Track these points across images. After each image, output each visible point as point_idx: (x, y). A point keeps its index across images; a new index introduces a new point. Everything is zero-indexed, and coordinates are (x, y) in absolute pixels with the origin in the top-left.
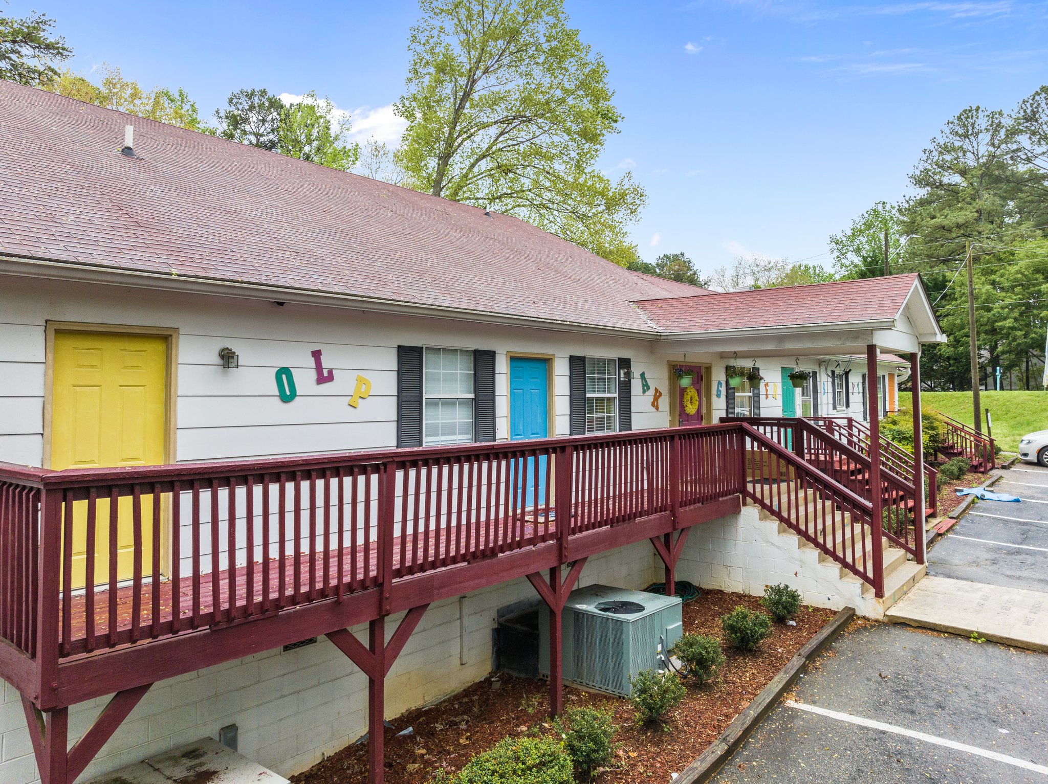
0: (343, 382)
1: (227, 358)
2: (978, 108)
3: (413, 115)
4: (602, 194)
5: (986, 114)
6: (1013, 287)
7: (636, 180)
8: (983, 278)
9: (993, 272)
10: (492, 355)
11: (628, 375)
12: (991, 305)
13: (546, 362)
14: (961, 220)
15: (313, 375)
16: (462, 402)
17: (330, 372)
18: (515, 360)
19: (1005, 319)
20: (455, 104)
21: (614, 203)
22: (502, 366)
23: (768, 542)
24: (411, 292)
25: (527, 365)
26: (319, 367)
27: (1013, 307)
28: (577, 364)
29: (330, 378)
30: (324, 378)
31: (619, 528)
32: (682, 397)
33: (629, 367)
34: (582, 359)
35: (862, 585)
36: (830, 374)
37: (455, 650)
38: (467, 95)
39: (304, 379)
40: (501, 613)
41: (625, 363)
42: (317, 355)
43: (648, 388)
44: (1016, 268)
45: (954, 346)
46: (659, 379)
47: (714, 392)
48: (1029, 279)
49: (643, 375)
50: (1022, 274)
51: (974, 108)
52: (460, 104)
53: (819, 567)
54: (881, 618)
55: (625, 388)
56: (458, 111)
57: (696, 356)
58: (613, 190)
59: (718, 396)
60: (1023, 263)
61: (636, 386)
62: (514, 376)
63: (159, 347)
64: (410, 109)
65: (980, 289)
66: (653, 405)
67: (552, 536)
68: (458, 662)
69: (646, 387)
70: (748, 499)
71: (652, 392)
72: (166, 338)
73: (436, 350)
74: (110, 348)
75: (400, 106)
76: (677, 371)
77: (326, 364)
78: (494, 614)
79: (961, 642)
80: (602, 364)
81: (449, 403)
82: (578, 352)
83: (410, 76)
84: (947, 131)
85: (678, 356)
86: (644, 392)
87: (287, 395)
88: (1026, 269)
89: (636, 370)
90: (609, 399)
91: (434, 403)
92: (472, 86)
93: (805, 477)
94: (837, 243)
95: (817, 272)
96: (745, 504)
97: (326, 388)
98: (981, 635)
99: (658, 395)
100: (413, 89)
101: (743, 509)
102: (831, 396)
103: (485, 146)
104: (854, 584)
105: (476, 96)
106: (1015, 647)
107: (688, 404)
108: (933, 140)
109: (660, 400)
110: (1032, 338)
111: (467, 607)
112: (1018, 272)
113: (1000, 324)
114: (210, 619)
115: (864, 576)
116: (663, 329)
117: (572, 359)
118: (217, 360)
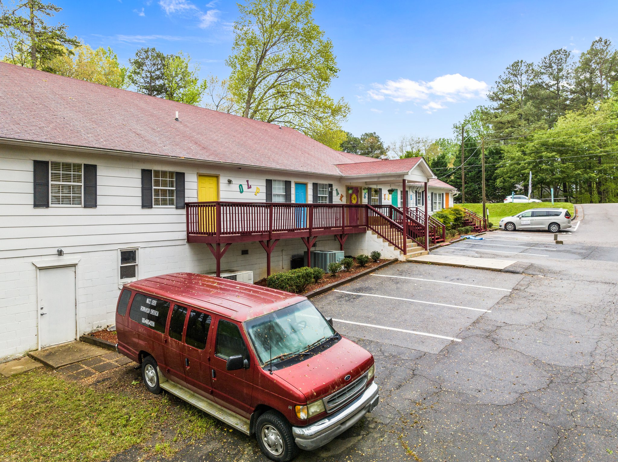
0: (253, 189)
1: (230, 182)
2: (522, 61)
3: (235, 66)
4: (330, 107)
5: (526, 64)
6: (531, 153)
7: (346, 101)
8: (518, 149)
9: (524, 146)
10: (290, 182)
11: (332, 189)
12: (520, 162)
13: (306, 185)
14: (510, 119)
15: (247, 186)
16: (283, 195)
17: (251, 186)
18: (296, 184)
19: (526, 169)
20: (257, 62)
21: (335, 112)
22: (293, 186)
23: (374, 241)
24: (269, 164)
25: (300, 186)
26: (248, 185)
27: (529, 163)
28: (315, 185)
29: (251, 187)
30: (249, 187)
31: (327, 230)
32: (351, 198)
33: (332, 187)
34: (317, 184)
35: (400, 252)
36: (415, 192)
37: (281, 264)
38: (263, 57)
39: (245, 187)
40: (293, 256)
41: (331, 186)
42: (247, 181)
43: (339, 194)
44: (533, 144)
45: (504, 183)
46: (342, 191)
47: (363, 196)
48: (537, 149)
49: (337, 190)
50: (535, 147)
51: (520, 61)
52: (259, 62)
53: (389, 247)
54: (405, 260)
55: (331, 193)
56: (259, 65)
57: (354, 184)
58: (335, 106)
59: (365, 198)
60: (536, 142)
61: (334, 193)
62: (296, 189)
63: (215, 179)
64: (233, 63)
65: (515, 154)
66: (340, 199)
67: (308, 229)
68: (281, 267)
69: (338, 194)
70: (369, 229)
71: (340, 195)
72: (217, 177)
73: (275, 180)
74: (207, 179)
75: (229, 61)
76: (348, 188)
77: (250, 184)
78: (291, 257)
79: (425, 265)
80: (323, 186)
81: (279, 195)
82: (316, 181)
83: (234, 46)
84: (507, 73)
85: (348, 183)
86: (337, 195)
87: (241, 192)
88: (537, 145)
89: (334, 188)
90: (325, 197)
91: (275, 195)
92: (265, 53)
93: (393, 225)
94: (457, 128)
95: (449, 142)
96: (368, 230)
97: (250, 190)
98: (430, 262)
99: (342, 196)
100: (236, 53)
101: (367, 231)
102: (415, 200)
103: (272, 82)
104: (399, 251)
105: (267, 57)
106: (438, 265)
107: (353, 200)
108: (500, 77)
109: (343, 198)
110: (538, 179)
111: (284, 253)
112: (533, 146)
113: (523, 171)
114: (241, 233)
115: (401, 249)
116: (343, 175)
117: (313, 184)
118: (227, 182)
